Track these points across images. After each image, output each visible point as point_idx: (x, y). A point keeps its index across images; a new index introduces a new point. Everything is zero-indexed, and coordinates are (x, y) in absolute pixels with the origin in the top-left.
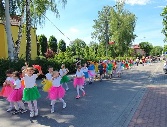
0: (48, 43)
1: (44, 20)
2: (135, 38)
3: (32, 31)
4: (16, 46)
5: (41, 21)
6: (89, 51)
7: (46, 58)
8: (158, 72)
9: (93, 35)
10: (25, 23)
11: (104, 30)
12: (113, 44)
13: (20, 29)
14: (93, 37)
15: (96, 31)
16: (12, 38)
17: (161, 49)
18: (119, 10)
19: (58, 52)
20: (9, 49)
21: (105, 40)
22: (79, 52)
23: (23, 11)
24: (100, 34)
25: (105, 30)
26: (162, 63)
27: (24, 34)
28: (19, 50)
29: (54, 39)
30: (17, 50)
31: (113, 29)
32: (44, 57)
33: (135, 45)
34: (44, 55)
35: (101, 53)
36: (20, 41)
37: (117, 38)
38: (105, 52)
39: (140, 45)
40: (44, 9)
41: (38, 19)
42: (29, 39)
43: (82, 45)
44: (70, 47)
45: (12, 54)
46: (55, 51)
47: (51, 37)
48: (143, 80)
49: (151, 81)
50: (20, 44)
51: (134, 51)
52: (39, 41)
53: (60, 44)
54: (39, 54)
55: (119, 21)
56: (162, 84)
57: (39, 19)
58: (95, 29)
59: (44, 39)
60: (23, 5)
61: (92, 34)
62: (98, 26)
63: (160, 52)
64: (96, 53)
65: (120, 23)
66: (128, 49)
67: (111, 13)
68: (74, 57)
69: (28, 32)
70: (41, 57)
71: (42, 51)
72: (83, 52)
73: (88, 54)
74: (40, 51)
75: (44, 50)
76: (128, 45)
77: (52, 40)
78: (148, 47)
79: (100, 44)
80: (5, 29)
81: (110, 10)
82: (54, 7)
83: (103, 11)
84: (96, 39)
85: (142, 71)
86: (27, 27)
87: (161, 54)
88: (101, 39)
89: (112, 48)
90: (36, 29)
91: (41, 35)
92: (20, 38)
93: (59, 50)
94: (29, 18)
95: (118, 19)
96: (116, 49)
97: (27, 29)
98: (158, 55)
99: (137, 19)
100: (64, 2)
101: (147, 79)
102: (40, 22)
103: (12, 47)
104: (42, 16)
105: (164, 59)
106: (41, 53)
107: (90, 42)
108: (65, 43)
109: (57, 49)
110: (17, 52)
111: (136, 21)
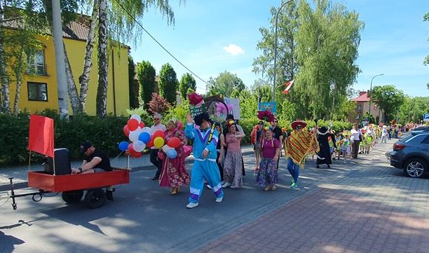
0: (158, 80)
4: (79, 86)
7: (151, 113)
9: (258, 66)
11: (282, 55)
13: (88, 51)
14: (256, 70)
15: (264, 56)
18: (321, 4)
19: (177, 101)
20: (59, 92)
25: (286, 53)
28: (85, 95)
29: (170, 72)
33: (362, 93)
36: (87, 75)
42: (103, 73)
43: (234, 88)
46: (171, 98)
47: (164, 67)
52: (139, 74)
53: (183, 83)
55: (320, 31)
58: (263, 50)
59: (149, 71)
61: (256, 63)
62: (269, 42)
65: (321, 36)
67: (300, 11)
69: (102, 58)
71: (143, 98)
74: (140, 98)
77: (166, 74)
84: (264, 74)
86: (99, 47)
90: (129, 48)
91: (143, 62)
92: (88, 69)
93: (180, 99)
94: (104, 27)
95: (316, 27)
97: (100, 52)
99: (364, 27)
107: (255, 81)
108: (194, 83)
109: (176, 94)
110: (80, 100)
111: (360, 32)
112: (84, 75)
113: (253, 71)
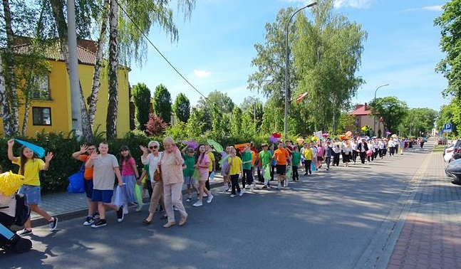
0: (153, 101)
1: (145, 48)
2: (359, 88)
3: (120, 74)
4: (88, 107)
5: (139, 51)
6: (241, 120)
7: (148, 134)
8: (429, 178)
9: (253, 82)
10: (107, 57)
11: (278, 70)
12: (301, 103)
13: (97, 70)
14: (251, 87)
15: (259, 72)
16: (81, 90)
17: (432, 116)
18: (320, 15)
19: (172, 121)
20: (73, 113)
21: (282, 92)
22: (219, 121)
23: (104, 29)
24: (270, 78)
25: (282, 68)
26: (436, 153)
27: (104, 80)
28: (93, 116)
29: (164, 93)
30: (89, 117)
31: (302, 65)
32: (143, 133)
33: (358, 106)
34: (143, 128)
35: (271, 125)
36: (96, 95)
37: (311, 87)
38: (282, 123)
39: (373, 104)
40: (147, 24)
41: (133, 46)
42: (113, 92)
43: (224, 107)
44: (199, 110)
45: (79, 123)
46: (167, 119)
47: (158, 89)
48: (388, 197)
49: (411, 202)
50: (95, 102)
51: (353, 120)
52: (135, 97)
53: (178, 103)
54: (132, 127)
55: (319, 44)
56: (448, 214)
57: (135, 48)
58: (258, 67)
59: (144, 92)
60: (104, 16)
61: (251, 80)
62: (264, 59)
63: (429, 123)
64: (259, 124)
65: (321, 48)
66: (338, 115)
67: (298, 25)
68: (208, 133)
69: (113, 76)
70: (136, 132)
71: (139, 120)
72: (228, 123)
73: (239, 127)
74: (136, 120)
75: (144, 118)
76: (338, 104)
77: (160, 95)
78: (393, 111)
79: (268, 103)
80: (68, 69)
81: (294, 19)
82: (168, 17)
83: (278, 23)
84: (260, 91)
85: (381, 175)
86: (110, 64)
87: (430, 129)
88: (270, 91)
89: (298, 113)
90: (129, 70)
91: (139, 84)
92: (97, 90)
93: (175, 118)
94: (114, 43)
95: (315, 40)
96: (307, 116)
97: (111, 70)
98: (422, 132)
99: (366, 37)
100: (190, 5)
101: (397, 197)
102: (136, 53)
103: (79, 109)
104: (142, 40)
105: (440, 143)
106: (137, 124)
107: (245, 99)
108: (188, 103)
109: (171, 114)
110: (89, 121)
111: (363, 43)
112: (92, 96)
113: (248, 88)
